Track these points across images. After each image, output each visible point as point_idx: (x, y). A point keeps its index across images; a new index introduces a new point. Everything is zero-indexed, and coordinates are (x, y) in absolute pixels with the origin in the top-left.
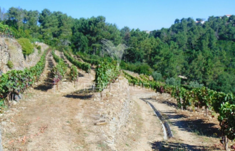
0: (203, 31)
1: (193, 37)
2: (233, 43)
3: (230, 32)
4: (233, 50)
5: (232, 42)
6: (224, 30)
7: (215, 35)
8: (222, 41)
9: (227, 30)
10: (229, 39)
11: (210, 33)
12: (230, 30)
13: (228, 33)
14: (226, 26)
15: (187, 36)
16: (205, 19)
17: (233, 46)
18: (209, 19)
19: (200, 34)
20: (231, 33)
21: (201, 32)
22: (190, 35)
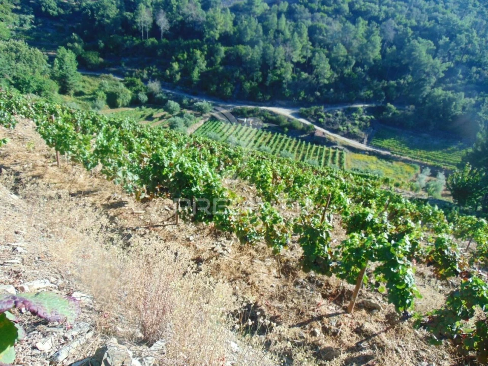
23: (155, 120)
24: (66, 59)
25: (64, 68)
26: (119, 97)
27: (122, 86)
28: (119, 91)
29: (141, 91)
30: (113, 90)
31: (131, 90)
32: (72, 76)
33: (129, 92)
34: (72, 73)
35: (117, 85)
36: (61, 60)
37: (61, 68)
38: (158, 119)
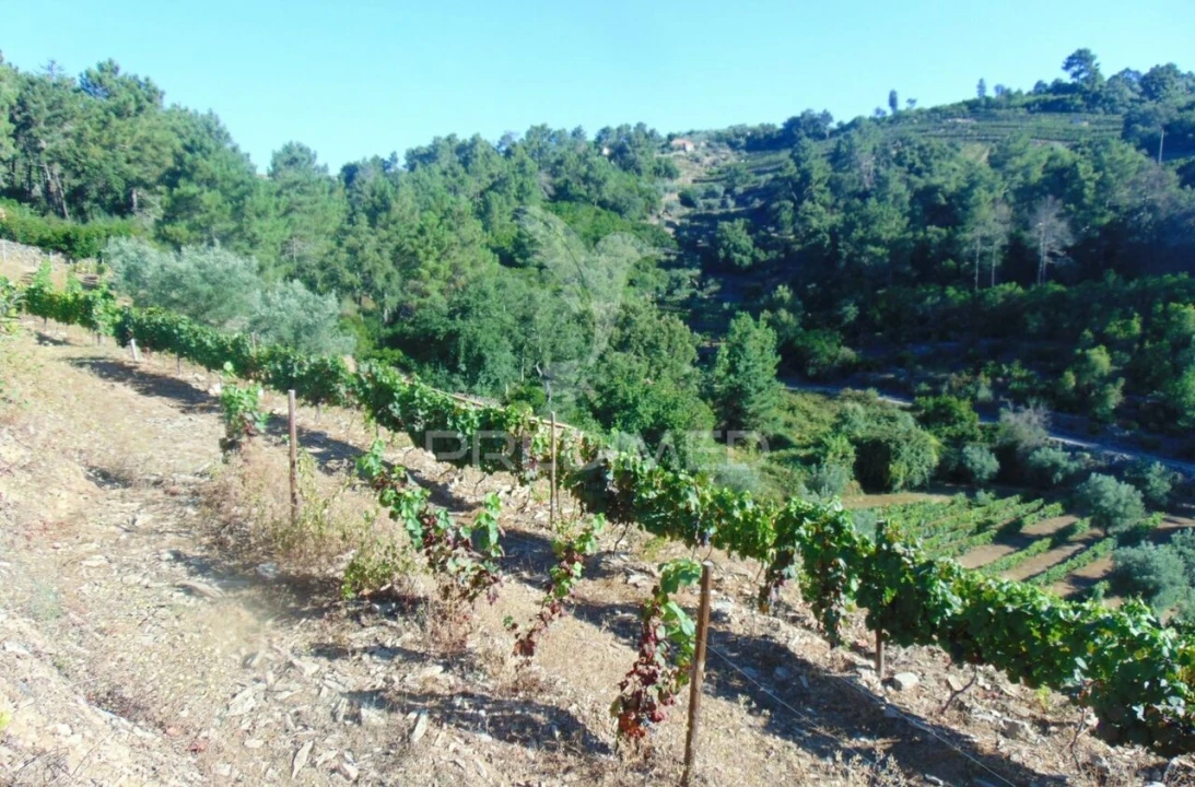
0: (500, 166)
1: (461, 182)
2: (598, 214)
3: (591, 174)
4: (596, 232)
5: (598, 208)
6: (572, 168)
7: (541, 182)
8: (565, 205)
9: (584, 169)
10: (587, 200)
11: (522, 172)
12: (590, 168)
13: (586, 179)
14: (579, 156)
15: (442, 177)
16: (518, 134)
17: (597, 223)
18: (529, 134)
19: (492, 176)
20: (592, 180)
21: (495, 171)
22: (454, 175)
23: (1037, 544)
24: (750, 345)
25: (741, 368)
26: (898, 456)
27: (907, 422)
28: (899, 437)
29: (973, 438)
30: (876, 434)
31: (938, 435)
32: (760, 390)
33: (934, 441)
34: (761, 382)
35: (892, 419)
36: (737, 350)
37: (733, 369)
38: (1047, 541)
